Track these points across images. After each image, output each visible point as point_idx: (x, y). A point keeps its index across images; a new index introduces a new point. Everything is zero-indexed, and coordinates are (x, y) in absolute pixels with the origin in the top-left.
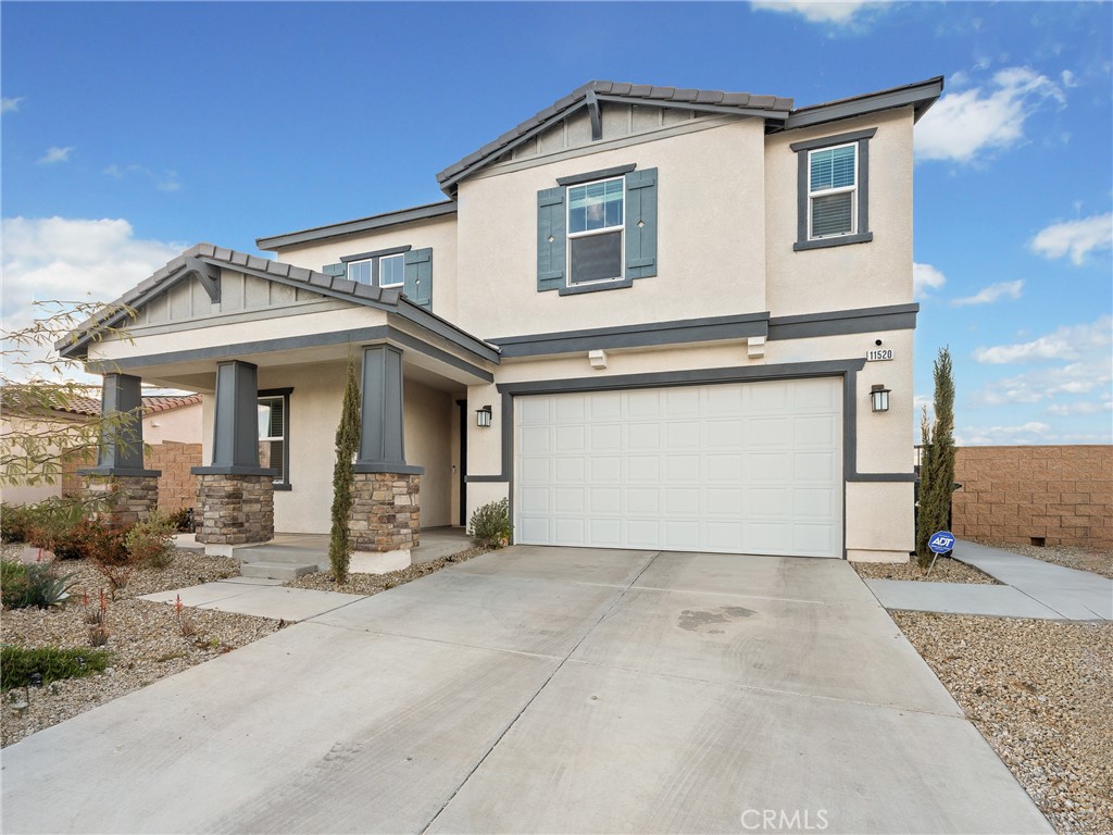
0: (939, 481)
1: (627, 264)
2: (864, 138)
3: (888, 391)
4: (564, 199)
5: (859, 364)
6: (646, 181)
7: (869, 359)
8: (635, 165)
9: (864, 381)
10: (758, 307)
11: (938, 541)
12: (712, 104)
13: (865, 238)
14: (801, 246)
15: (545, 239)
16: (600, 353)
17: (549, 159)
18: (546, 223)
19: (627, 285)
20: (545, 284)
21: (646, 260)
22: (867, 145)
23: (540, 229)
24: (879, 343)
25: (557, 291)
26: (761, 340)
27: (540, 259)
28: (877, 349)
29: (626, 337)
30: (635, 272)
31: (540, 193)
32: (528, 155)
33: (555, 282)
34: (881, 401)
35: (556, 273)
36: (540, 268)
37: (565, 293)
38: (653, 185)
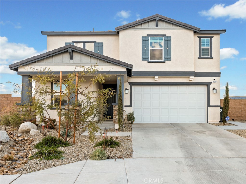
0: (227, 107)
1: (164, 57)
2: (211, 38)
3: (216, 89)
4: (149, 39)
5: (211, 83)
6: (169, 39)
7: (212, 82)
8: (166, 35)
9: (212, 87)
10: (192, 70)
11: (227, 118)
12: (184, 26)
13: (211, 58)
14: (200, 58)
15: (144, 48)
16: (157, 77)
17: (145, 29)
18: (144, 45)
19: (164, 62)
20: (144, 59)
21: (168, 57)
22: (212, 39)
23: (143, 46)
24: (214, 79)
25: (147, 61)
26: (193, 77)
27: (142, 53)
28: (214, 80)
29: (164, 74)
30: (166, 59)
31: (143, 37)
32: (139, 27)
33: (147, 59)
34: (215, 91)
35: (147, 57)
36: (142, 55)
37: (149, 62)
38: (170, 40)
